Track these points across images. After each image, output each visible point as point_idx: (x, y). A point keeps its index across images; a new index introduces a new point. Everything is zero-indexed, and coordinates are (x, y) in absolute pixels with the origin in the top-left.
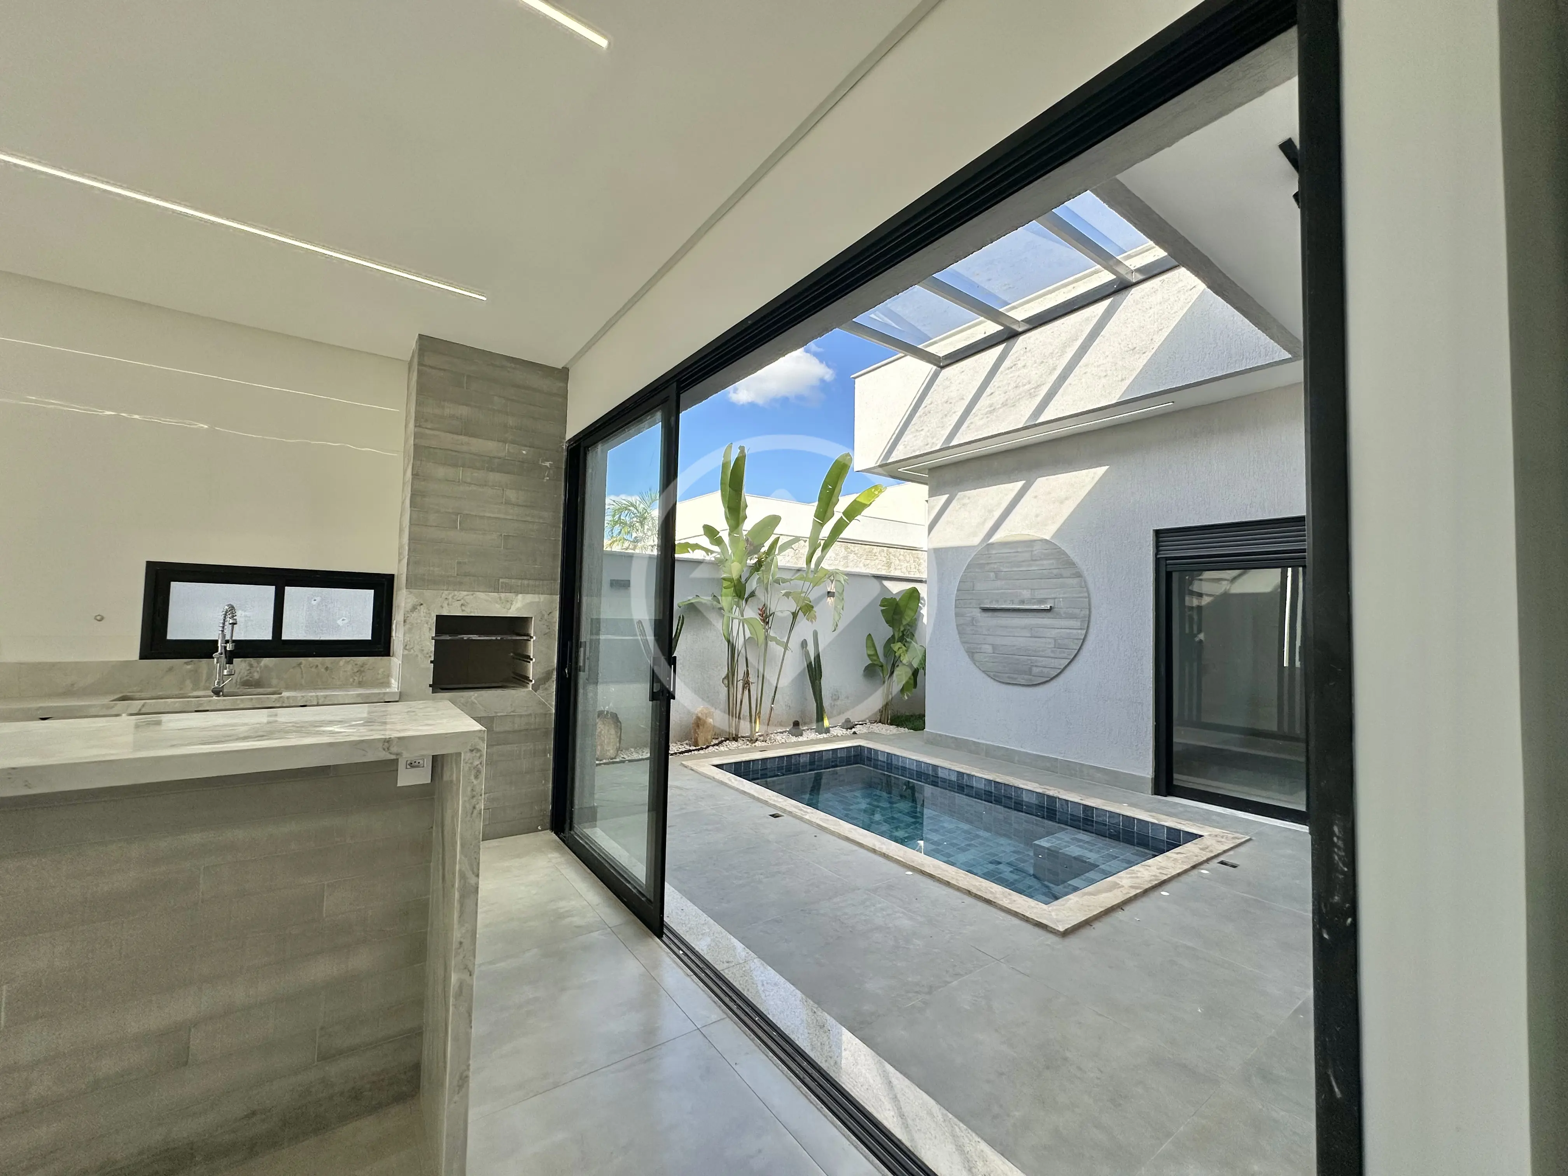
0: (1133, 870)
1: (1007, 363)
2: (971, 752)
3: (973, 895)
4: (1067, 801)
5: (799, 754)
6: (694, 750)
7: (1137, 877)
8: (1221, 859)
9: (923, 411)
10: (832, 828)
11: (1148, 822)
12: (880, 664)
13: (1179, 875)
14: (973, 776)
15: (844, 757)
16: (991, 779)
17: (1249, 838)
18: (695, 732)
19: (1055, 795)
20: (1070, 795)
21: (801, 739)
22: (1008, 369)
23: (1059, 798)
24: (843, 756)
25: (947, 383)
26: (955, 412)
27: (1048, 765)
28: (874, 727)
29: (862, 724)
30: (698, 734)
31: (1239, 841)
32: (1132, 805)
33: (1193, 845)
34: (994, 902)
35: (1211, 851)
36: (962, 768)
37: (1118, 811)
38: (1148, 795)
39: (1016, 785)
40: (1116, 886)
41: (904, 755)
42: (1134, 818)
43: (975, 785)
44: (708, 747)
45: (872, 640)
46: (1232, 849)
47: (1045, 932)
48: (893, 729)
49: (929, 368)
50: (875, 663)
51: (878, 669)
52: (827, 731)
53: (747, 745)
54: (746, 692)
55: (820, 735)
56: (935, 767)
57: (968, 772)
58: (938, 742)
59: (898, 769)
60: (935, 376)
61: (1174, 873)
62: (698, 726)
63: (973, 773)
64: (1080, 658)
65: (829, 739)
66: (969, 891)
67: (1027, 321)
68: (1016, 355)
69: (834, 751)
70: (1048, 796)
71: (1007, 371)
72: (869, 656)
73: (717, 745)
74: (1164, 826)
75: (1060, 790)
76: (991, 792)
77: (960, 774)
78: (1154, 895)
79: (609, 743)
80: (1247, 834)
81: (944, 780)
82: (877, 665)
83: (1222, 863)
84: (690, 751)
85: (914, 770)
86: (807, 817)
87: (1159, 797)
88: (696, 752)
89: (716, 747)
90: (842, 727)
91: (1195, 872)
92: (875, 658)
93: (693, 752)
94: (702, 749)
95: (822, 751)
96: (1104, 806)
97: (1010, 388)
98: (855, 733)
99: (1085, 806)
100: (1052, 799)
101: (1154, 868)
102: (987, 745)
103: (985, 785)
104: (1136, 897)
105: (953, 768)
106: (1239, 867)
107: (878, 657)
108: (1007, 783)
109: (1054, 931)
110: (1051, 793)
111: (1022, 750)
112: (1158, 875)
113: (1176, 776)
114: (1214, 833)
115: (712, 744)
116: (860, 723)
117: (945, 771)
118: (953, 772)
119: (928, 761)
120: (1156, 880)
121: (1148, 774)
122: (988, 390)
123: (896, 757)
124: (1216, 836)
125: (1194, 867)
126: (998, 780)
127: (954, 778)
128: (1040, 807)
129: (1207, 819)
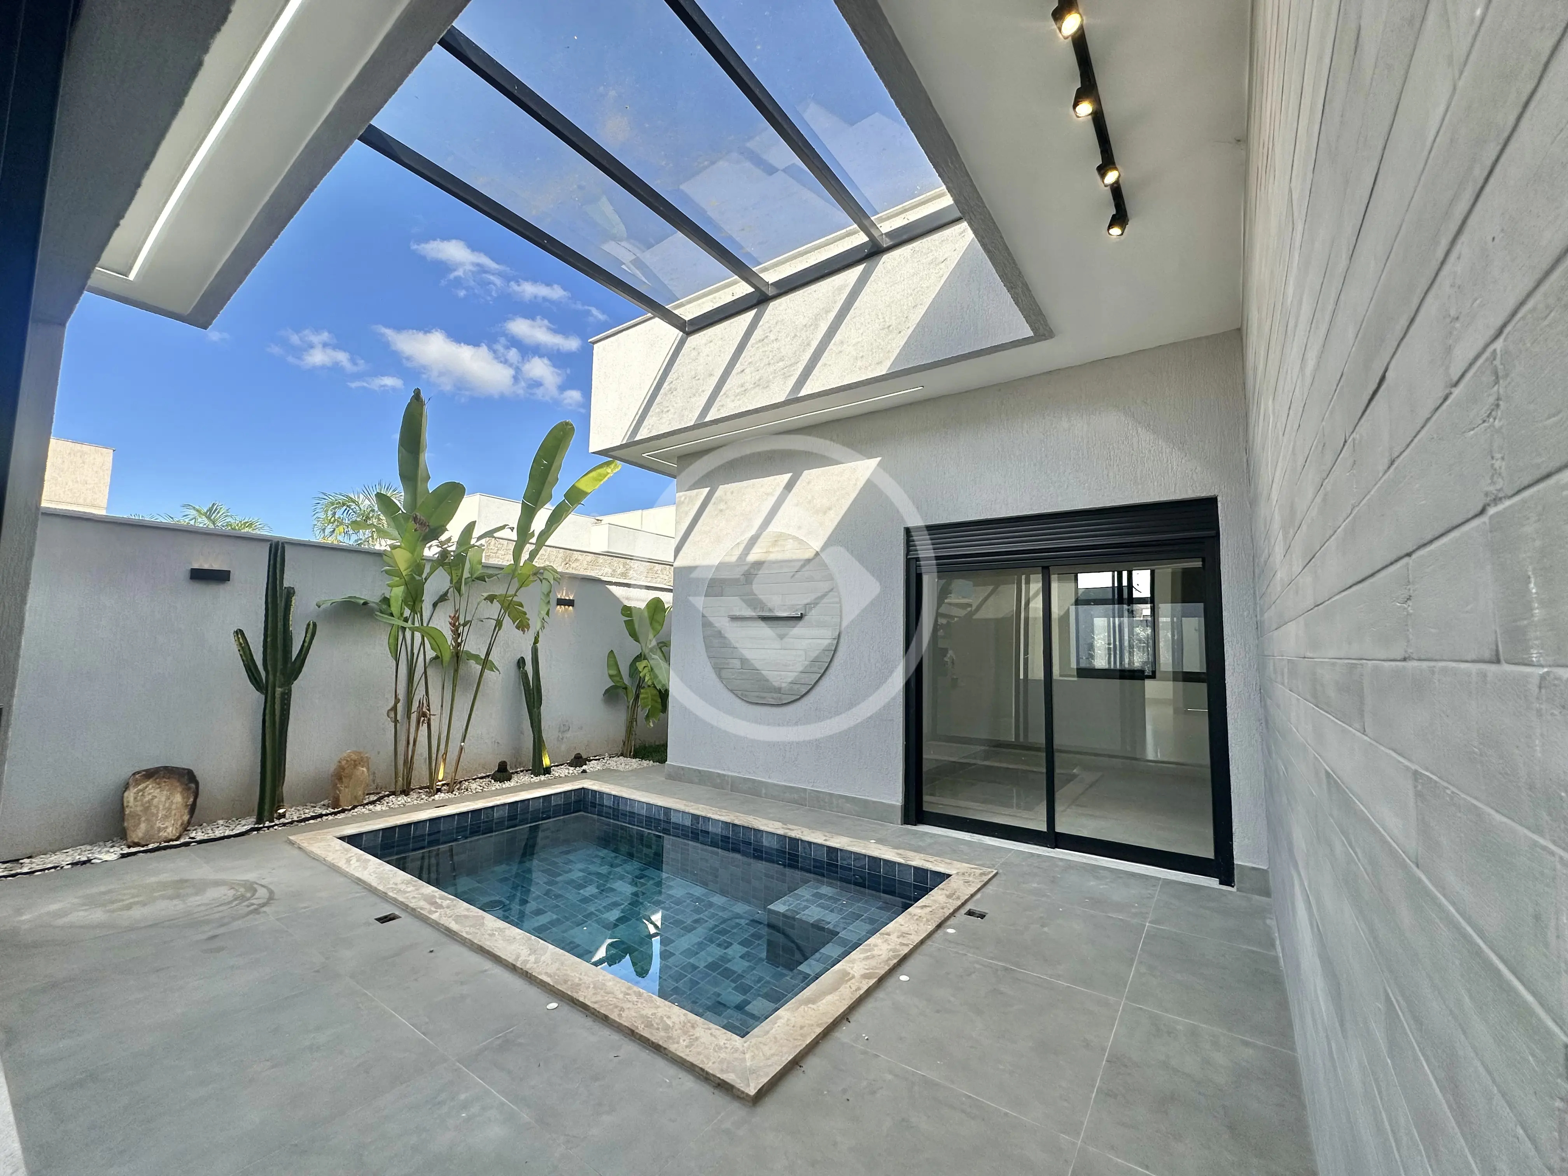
0: (869, 945)
1: (757, 334)
2: (715, 786)
3: (638, 1037)
4: (810, 843)
5: (492, 807)
6: (327, 815)
7: (873, 957)
8: (968, 907)
9: (668, 388)
10: (465, 931)
11: (894, 863)
12: (624, 686)
13: (922, 942)
14: (709, 818)
15: (560, 805)
16: (729, 821)
17: (995, 871)
18: (335, 786)
19: (798, 836)
20: (813, 835)
21: (507, 784)
22: (760, 341)
23: (802, 841)
24: (560, 803)
25: (694, 353)
26: (703, 391)
27: (796, 796)
28: (612, 763)
29: (599, 759)
30: (340, 791)
31: (986, 878)
32: (880, 841)
33: (940, 892)
34: (665, 1049)
35: (958, 898)
36: (698, 809)
37: (863, 851)
38: (897, 826)
39: (756, 827)
40: (845, 977)
41: (633, 797)
42: (880, 859)
43: (710, 829)
44: (354, 807)
45: (615, 657)
46: (979, 890)
47: (728, 1098)
48: (634, 763)
49: (675, 334)
50: (618, 685)
51: (621, 692)
52: (547, 771)
53: (422, 799)
54: (424, 728)
55: (535, 778)
56: (667, 810)
57: (703, 814)
58: (681, 776)
59: (626, 815)
60: (681, 343)
61: (917, 939)
62: (340, 779)
63: (709, 815)
64: (831, 671)
65: (547, 782)
66: (633, 1031)
67: (776, 284)
68: (767, 325)
69: (547, 798)
70: (791, 839)
71: (760, 344)
72: (611, 676)
73: (373, 803)
74: (911, 866)
75: (804, 829)
76: (729, 838)
77: (696, 818)
78: (890, 983)
79: (166, 817)
80: (993, 866)
81: (677, 826)
82: (620, 687)
83: (970, 913)
84: (321, 816)
85: (643, 816)
86: (434, 916)
87: (909, 827)
88: (330, 817)
89: (371, 807)
90: (571, 765)
91: (940, 932)
92: (618, 679)
93: (325, 818)
94: (343, 811)
95: (528, 800)
96: (848, 846)
97: (762, 365)
98: (584, 771)
99: (829, 848)
100: (794, 841)
101: (894, 937)
102: (732, 776)
103: (722, 829)
104: (869, 992)
105: (687, 811)
106: (987, 916)
107: (621, 678)
108: (746, 825)
109: (742, 1096)
110: (793, 834)
111: (770, 781)
112: (898, 947)
113: (926, 798)
114: (962, 871)
115: (365, 802)
116: (597, 758)
117: (677, 814)
118: (687, 815)
119: (660, 804)
120: (895, 958)
121: (897, 801)
122: (738, 367)
123: (623, 800)
124: (963, 874)
125: (939, 926)
126: (737, 822)
127: (688, 823)
128: (781, 852)
129: (954, 852)
